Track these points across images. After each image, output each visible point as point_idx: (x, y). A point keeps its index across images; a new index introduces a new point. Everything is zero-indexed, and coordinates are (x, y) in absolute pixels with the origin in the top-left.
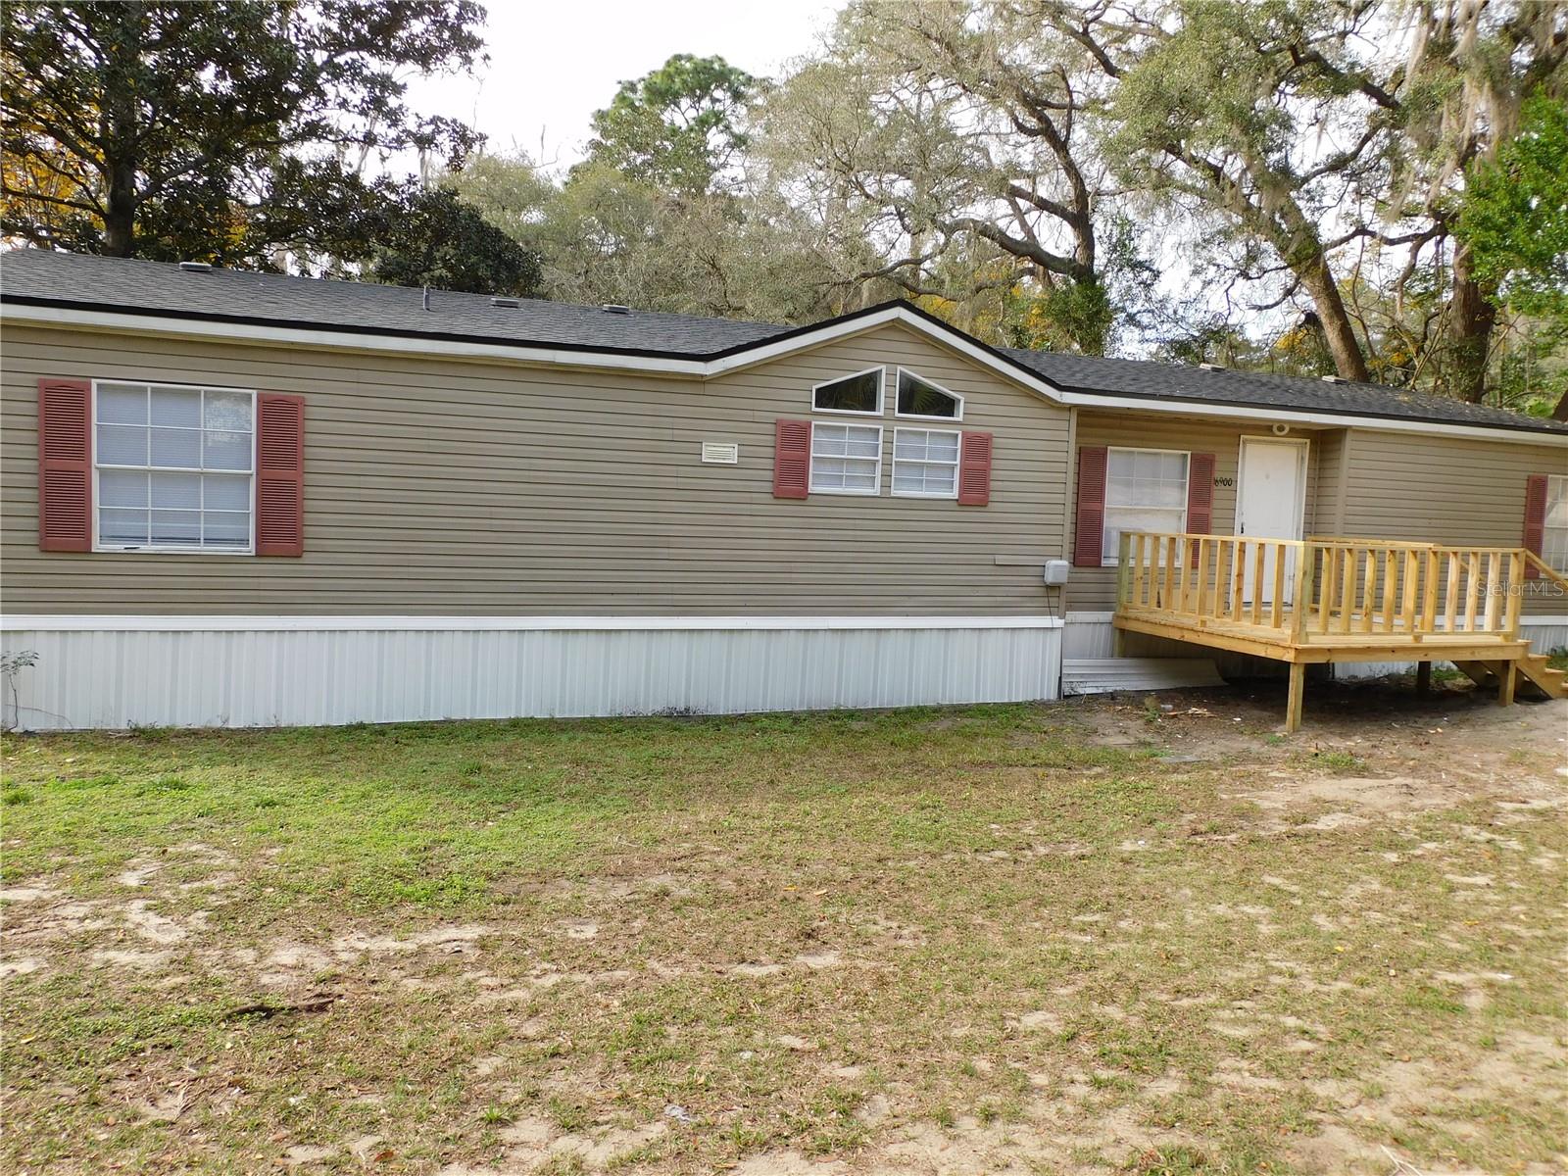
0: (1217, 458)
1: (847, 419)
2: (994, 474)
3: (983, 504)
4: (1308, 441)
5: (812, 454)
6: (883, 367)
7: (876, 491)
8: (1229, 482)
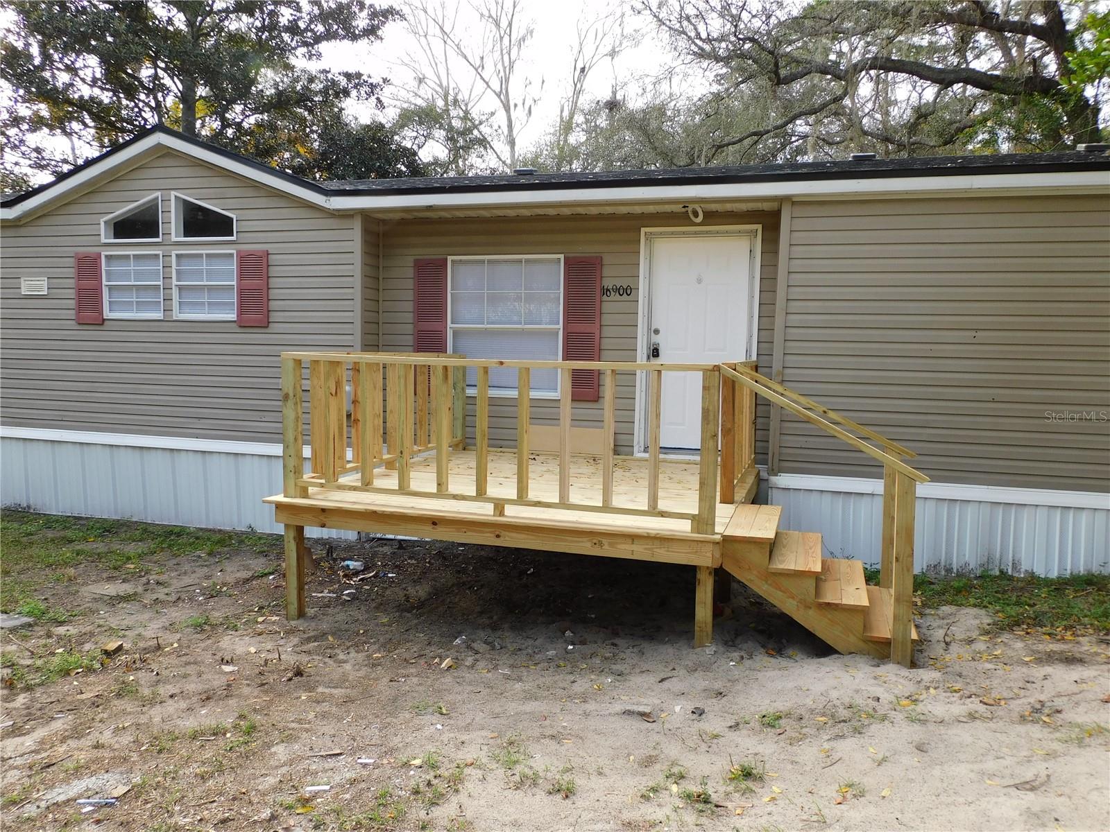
0: (605, 262)
1: (134, 247)
2: (274, 293)
3: (265, 324)
4: (759, 227)
5: (104, 282)
6: (158, 194)
7: (158, 315)
8: (627, 291)
